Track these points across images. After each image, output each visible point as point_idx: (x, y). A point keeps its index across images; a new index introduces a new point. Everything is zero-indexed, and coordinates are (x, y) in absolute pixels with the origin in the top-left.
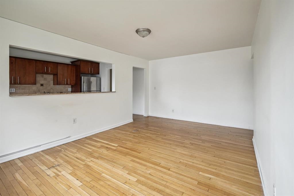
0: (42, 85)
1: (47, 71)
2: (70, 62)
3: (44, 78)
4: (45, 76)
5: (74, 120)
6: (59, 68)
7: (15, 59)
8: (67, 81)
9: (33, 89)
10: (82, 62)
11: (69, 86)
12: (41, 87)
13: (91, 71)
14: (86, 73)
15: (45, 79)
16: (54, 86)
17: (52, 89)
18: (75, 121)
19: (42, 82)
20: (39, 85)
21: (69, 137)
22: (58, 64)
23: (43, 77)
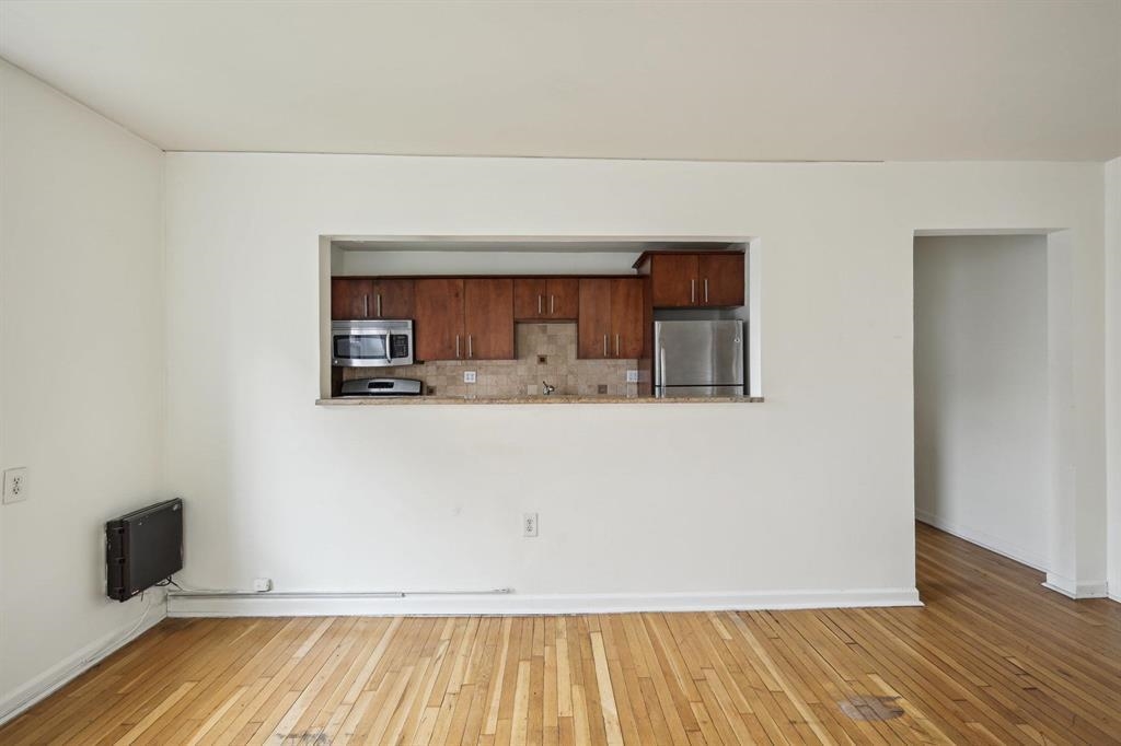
0: (542, 360)
1: (546, 311)
2: (633, 267)
3: (549, 336)
4: (550, 327)
5: (529, 522)
6: (586, 294)
7: (464, 284)
8: (611, 343)
9: (519, 373)
10: (657, 257)
11: (630, 361)
12: (541, 366)
13: (700, 294)
14: (678, 305)
15: (552, 339)
16: (578, 361)
17: (572, 373)
18: (534, 525)
19: (542, 351)
20: (536, 359)
21: (508, 591)
22: (581, 280)
23: (544, 331)
